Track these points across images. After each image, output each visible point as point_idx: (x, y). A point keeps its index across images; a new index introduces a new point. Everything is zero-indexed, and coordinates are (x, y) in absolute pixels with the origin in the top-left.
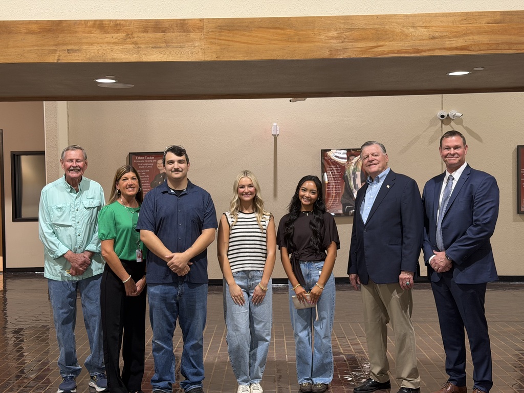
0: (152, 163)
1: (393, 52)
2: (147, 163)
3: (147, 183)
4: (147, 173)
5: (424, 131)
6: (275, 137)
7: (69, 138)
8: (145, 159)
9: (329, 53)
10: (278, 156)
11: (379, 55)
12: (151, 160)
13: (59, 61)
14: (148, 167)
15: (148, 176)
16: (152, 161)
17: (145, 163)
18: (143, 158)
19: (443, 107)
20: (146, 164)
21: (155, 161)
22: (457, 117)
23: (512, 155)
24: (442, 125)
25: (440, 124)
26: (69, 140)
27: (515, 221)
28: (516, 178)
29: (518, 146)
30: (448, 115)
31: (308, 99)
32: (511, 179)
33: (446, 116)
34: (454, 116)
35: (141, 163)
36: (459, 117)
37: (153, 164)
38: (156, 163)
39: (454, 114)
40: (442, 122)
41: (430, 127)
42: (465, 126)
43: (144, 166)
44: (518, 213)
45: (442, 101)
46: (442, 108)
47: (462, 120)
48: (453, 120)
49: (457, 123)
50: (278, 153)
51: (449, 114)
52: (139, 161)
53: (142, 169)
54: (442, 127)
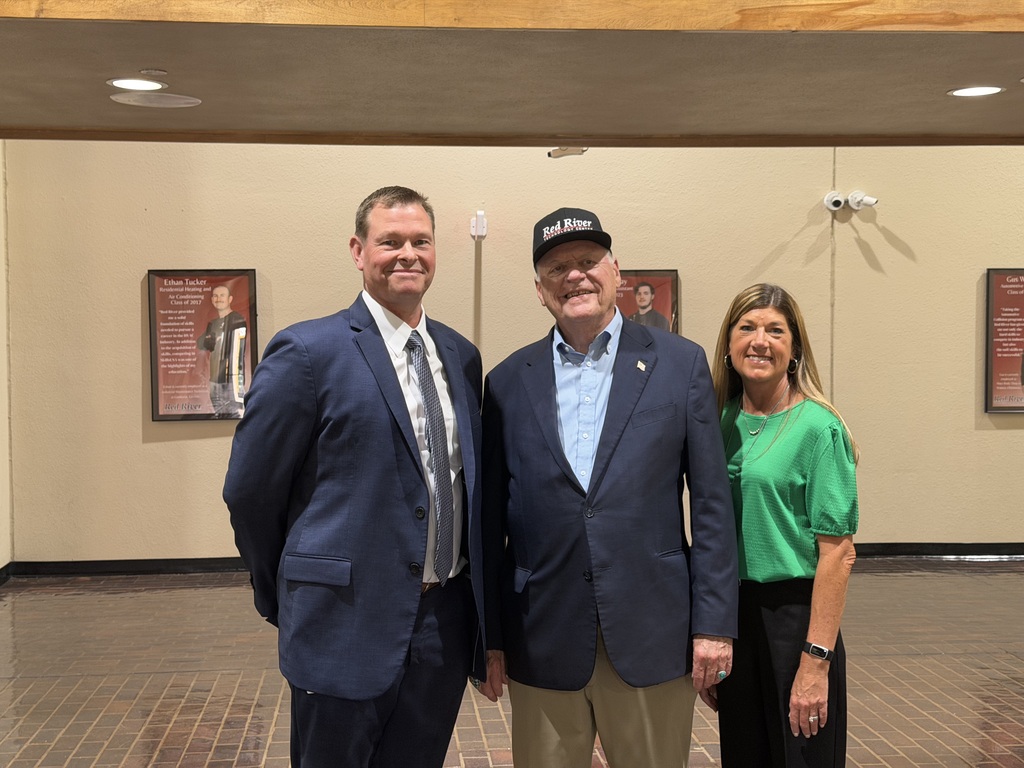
0: (201, 294)
1: (890, 20)
2: (190, 293)
3: (189, 338)
4: (189, 317)
5: (796, 235)
6: (479, 240)
7: (7, 234)
8: (184, 286)
9: (738, 17)
10: (483, 282)
11: (861, 26)
12: (198, 286)
13: (42, 16)
14: (193, 302)
15: (191, 323)
16: (200, 290)
17: (184, 293)
18: (181, 283)
19: (837, 183)
20: (187, 297)
21: (209, 289)
22: (866, 205)
23: (975, 288)
24: (833, 222)
25: (830, 219)
26: (6, 240)
27: (979, 427)
28: (982, 337)
29: (989, 270)
30: (847, 202)
31: (591, 150)
32: (974, 340)
33: (843, 203)
34: (859, 203)
35: (174, 293)
36: (871, 206)
37: (202, 297)
38: (210, 295)
39: (859, 199)
40: (834, 215)
41: (808, 225)
42: (880, 224)
43: (183, 300)
44: (986, 411)
45: (834, 170)
46: (834, 186)
47: (875, 212)
48: (856, 211)
49: (865, 220)
50: (483, 278)
51: (849, 198)
52: (171, 290)
53: (178, 308)
54: (832, 226)
